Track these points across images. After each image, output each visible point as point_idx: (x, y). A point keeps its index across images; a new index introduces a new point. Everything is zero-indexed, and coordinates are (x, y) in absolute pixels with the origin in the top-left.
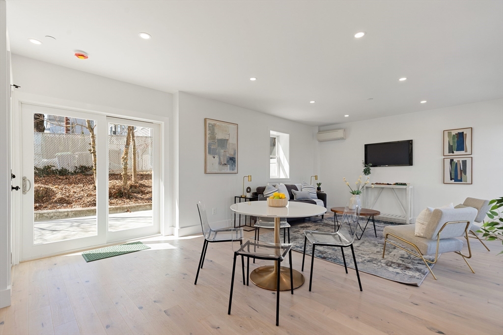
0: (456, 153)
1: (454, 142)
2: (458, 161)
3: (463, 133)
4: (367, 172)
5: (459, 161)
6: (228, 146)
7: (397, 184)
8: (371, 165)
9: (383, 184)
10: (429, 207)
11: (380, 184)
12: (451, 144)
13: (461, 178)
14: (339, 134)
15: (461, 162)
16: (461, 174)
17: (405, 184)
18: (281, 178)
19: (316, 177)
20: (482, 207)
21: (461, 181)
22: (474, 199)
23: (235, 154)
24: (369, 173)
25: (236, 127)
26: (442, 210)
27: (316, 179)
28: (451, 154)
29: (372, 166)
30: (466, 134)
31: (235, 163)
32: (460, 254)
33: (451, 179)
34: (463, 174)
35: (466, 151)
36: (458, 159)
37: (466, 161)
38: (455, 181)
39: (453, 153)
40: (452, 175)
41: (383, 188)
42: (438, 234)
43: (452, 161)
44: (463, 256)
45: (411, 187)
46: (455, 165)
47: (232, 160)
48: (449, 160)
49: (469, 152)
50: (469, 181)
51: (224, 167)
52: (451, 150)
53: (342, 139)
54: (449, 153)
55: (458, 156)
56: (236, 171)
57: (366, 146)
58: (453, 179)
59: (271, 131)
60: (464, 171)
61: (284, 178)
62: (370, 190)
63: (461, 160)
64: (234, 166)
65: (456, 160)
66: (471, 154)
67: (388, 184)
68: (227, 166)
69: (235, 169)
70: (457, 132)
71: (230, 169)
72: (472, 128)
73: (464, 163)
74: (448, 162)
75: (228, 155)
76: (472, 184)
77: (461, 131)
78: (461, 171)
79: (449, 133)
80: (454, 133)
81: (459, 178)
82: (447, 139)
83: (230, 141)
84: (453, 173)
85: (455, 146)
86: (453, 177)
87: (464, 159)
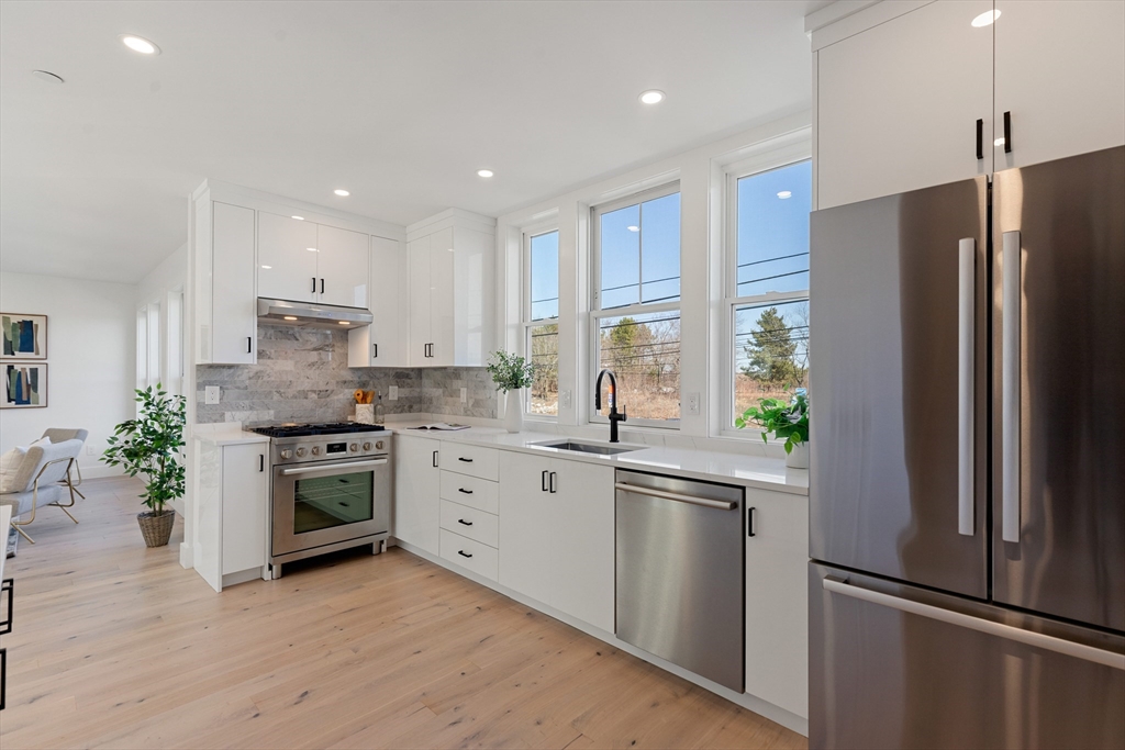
0: (18, 354)
1: (14, 336)
2: (22, 369)
3: (32, 322)
5: (25, 369)
10: (19, 447)
12: (10, 339)
13: (29, 398)
15: (28, 371)
16: (28, 391)
21: (28, 402)
26: (43, 447)
28: (10, 356)
30: (37, 326)
32: (58, 505)
33: (10, 400)
34: (32, 391)
35: (37, 353)
36: (24, 366)
37: (36, 369)
38: (16, 404)
39: (13, 354)
40: (11, 392)
42: (35, 481)
43: (10, 368)
44: (61, 506)
46: (16, 376)
48: (6, 367)
49: (42, 355)
50: (42, 402)
52: (9, 349)
54: (5, 354)
55: (22, 361)
58: (14, 400)
60: (33, 386)
63: (28, 367)
65: (17, 368)
66: (46, 359)
70: (21, 319)
72: (47, 316)
73: (34, 372)
74: (3, 369)
76: (47, 407)
77: (28, 319)
78: (28, 386)
79: (6, 319)
80: (14, 320)
81: (25, 398)
84: (13, 389)
85: (17, 344)
86: (12, 398)
87: (34, 367)
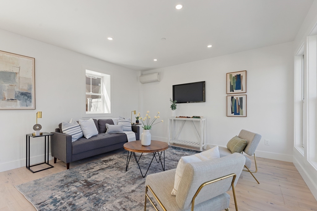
0: (235, 91)
1: (234, 83)
2: (237, 98)
3: (240, 75)
4: (173, 107)
6: (17, 80)
7: (194, 117)
8: (176, 101)
9: (184, 117)
11: (182, 117)
12: (232, 84)
13: (239, 112)
14: (155, 77)
15: (239, 99)
16: (239, 109)
17: (199, 117)
18: (105, 113)
19: (135, 112)
20: (252, 140)
21: (239, 114)
22: (247, 131)
23: (30, 89)
24: (175, 108)
25: (32, 60)
26: (195, 166)
27: (135, 113)
29: (177, 103)
30: (242, 76)
31: (31, 98)
33: (232, 113)
34: (240, 109)
35: (242, 90)
36: (237, 96)
37: (242, 98)
38: (234, 115)
39: (233, 91)
40: (233, 109)
41: (185, 121)
42: (192, 201)
43: (232, 98)
45: (203, 119)
46: (234, 101)
47: (26, 96)
48: (231, 97)
49: (244, 91)
50: (244, 115)
51: (13, 103)
52: (232, 90)
53: (157, 81)
54: (230, 91)
55: (237, 94)
56: (32, 107)
57: (174, 86)
58: (234, 113)
59: (86, 70)
60: (241, 106)
61: (107, 113)
62: (176, 122)
63: (239, 97)
64: (28, 102)
65: (235, 97)
66: (246, 93)
67: (188, 117)
68: (17, 102)
69: (30, 105)
70: (236, 74)
71: (22, 105)
72: (246, 71)
73: (241, 99)
74: (230, 98)
75: (17, 90)
76: (246, 116)
77: (238, 74)
78: (239, 106)
79: (231, 75)
80: (234, 75)
81: (238, 112)
82: (229, 80)
83: (22, 74)
84: (233, 107)
85: (235, 86)
86: (233, 111)
87: (241, 96)
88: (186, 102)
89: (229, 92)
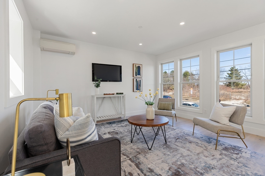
0: (138, 76)
1: (137, 71)
5: (138, 80)
7: (117, 94)
21: (139, 90)
24: (99, 86)
28: (136, 76)
30: (140, 67)
34: (140, 87)
35: (141, 76)
43: (136, 80)
46: (137, 82)
48: (135, 79)
50: (141, 90)
55: (138, 78)
57: (93, 64)
65: (137, 80)
67: (113, 94)
72: (142, 65)
73: (140, 81)
74: (135, 80)
77: (139, 65)
78: (139, 85)
79: (136, 65)
80: (137, 66)
82: (135, 68)
84: (137, 86)
85: (137, 73)
86: (137, 89)
87: (140, 79)
88: (107, 81)
89: (135, 76)
